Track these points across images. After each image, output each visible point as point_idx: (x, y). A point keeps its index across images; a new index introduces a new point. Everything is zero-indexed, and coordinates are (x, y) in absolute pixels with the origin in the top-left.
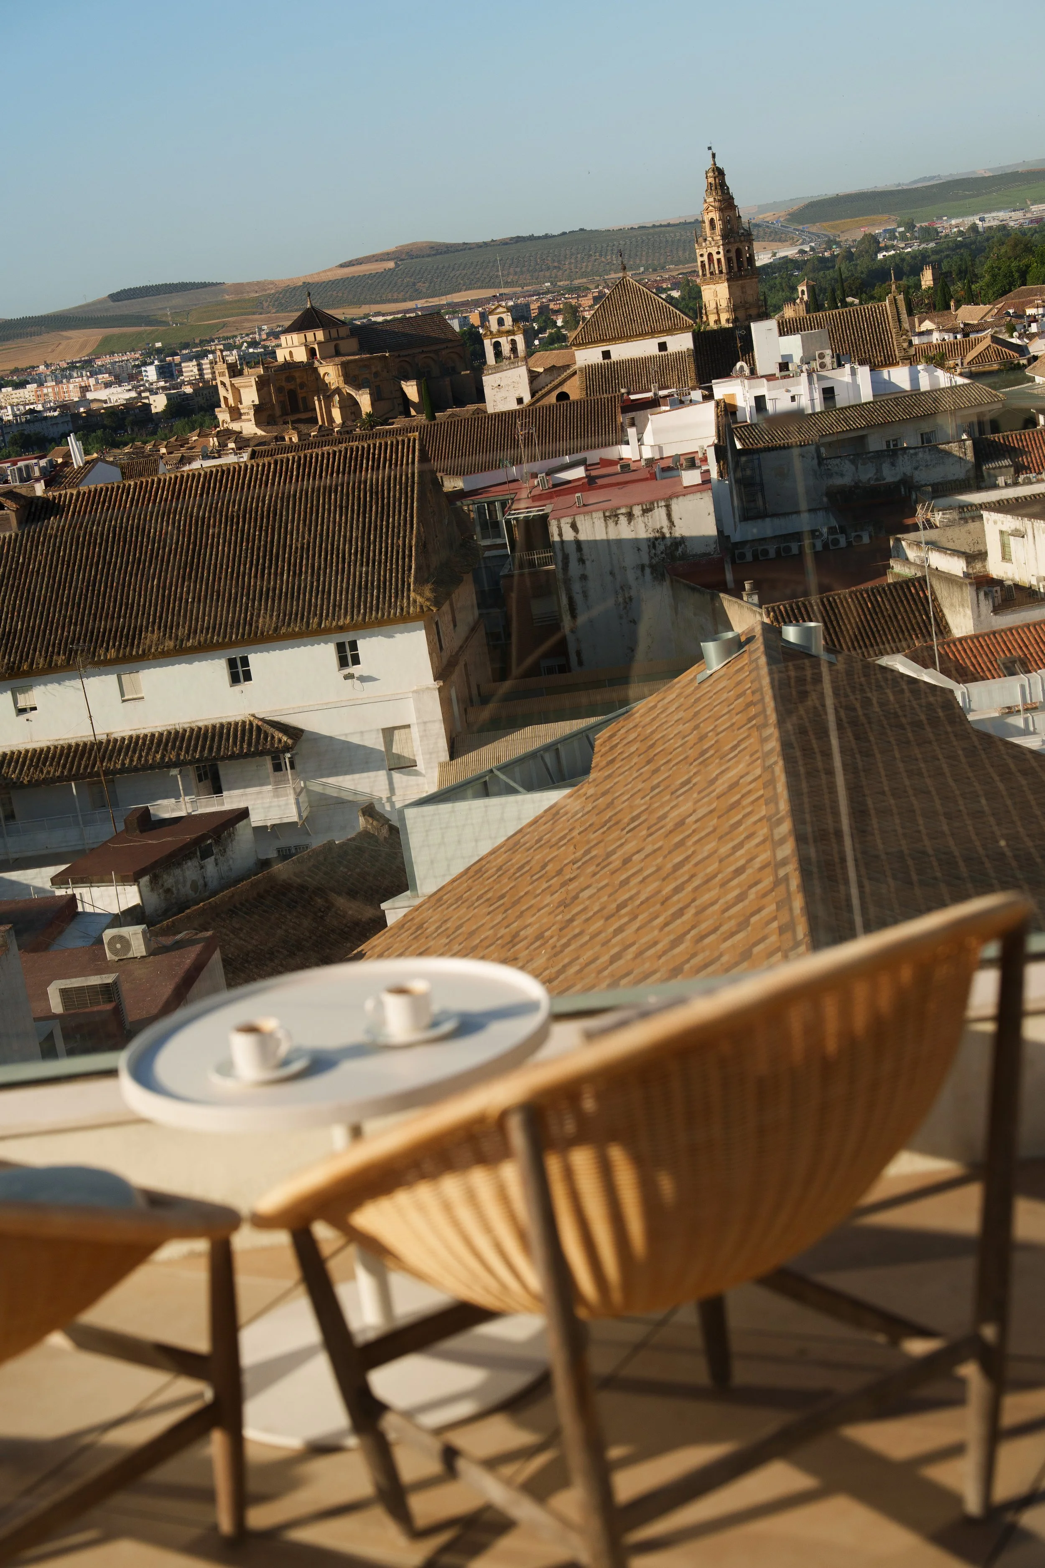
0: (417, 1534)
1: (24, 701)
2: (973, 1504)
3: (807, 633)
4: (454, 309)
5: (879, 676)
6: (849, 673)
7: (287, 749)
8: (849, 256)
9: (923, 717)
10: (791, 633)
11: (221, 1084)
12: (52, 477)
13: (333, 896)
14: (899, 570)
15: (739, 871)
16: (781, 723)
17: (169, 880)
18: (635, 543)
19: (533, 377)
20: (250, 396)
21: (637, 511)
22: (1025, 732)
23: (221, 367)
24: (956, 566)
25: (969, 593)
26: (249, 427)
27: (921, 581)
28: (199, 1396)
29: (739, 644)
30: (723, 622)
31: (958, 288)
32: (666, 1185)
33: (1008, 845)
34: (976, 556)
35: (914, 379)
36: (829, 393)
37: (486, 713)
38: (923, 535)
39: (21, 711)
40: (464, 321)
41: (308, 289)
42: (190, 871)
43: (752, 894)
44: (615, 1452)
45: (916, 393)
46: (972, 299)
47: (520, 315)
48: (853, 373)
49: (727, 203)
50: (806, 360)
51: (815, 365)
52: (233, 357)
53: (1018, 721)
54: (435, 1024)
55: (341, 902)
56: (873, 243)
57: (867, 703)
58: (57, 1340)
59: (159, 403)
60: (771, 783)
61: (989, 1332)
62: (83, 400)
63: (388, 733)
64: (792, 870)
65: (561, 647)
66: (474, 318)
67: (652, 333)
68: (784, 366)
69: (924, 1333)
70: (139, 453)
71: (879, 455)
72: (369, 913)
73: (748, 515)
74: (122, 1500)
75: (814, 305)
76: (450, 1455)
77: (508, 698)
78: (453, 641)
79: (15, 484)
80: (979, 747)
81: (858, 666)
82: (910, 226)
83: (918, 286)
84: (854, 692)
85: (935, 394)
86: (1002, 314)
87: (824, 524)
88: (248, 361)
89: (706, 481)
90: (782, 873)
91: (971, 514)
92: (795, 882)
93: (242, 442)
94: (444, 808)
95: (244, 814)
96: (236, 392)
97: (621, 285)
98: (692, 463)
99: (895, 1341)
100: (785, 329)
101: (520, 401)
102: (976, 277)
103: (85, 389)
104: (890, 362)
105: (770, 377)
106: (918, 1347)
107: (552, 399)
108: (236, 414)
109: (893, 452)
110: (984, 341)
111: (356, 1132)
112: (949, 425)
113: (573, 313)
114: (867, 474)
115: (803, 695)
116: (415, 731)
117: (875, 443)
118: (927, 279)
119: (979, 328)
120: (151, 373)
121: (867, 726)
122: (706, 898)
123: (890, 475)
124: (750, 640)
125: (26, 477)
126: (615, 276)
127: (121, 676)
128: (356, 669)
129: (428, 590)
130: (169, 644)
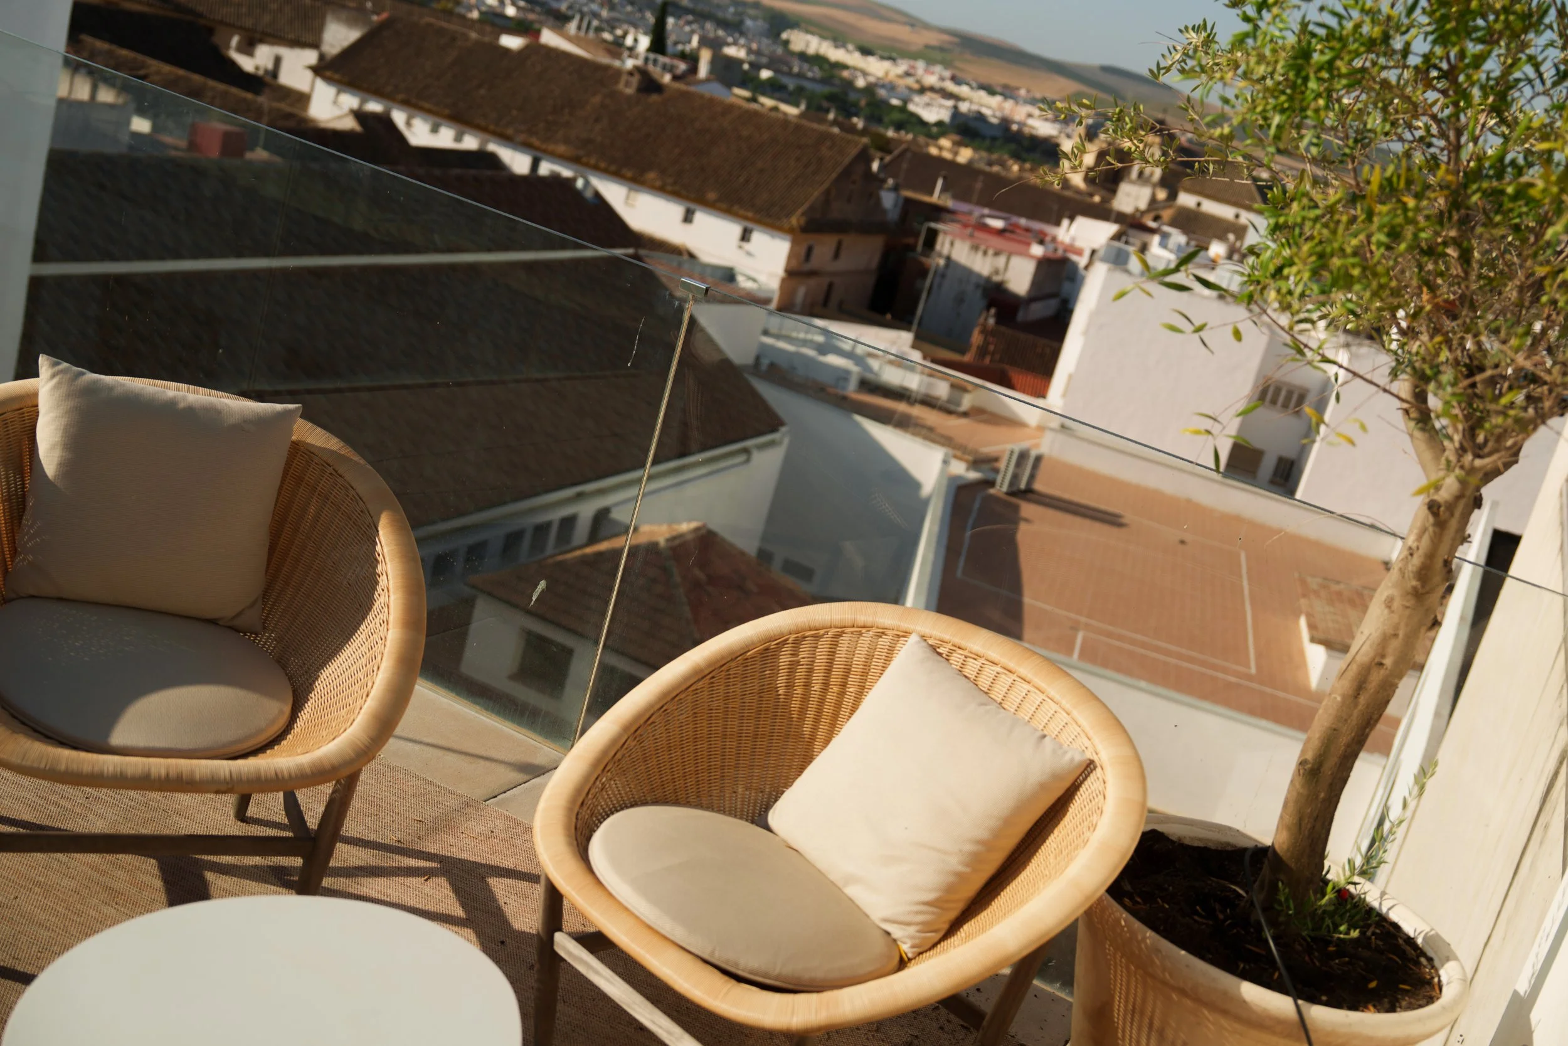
78: (827, 265)
127: (630, 189)
128: (746, 246)
129: (803, 221)
130: (658, 183)
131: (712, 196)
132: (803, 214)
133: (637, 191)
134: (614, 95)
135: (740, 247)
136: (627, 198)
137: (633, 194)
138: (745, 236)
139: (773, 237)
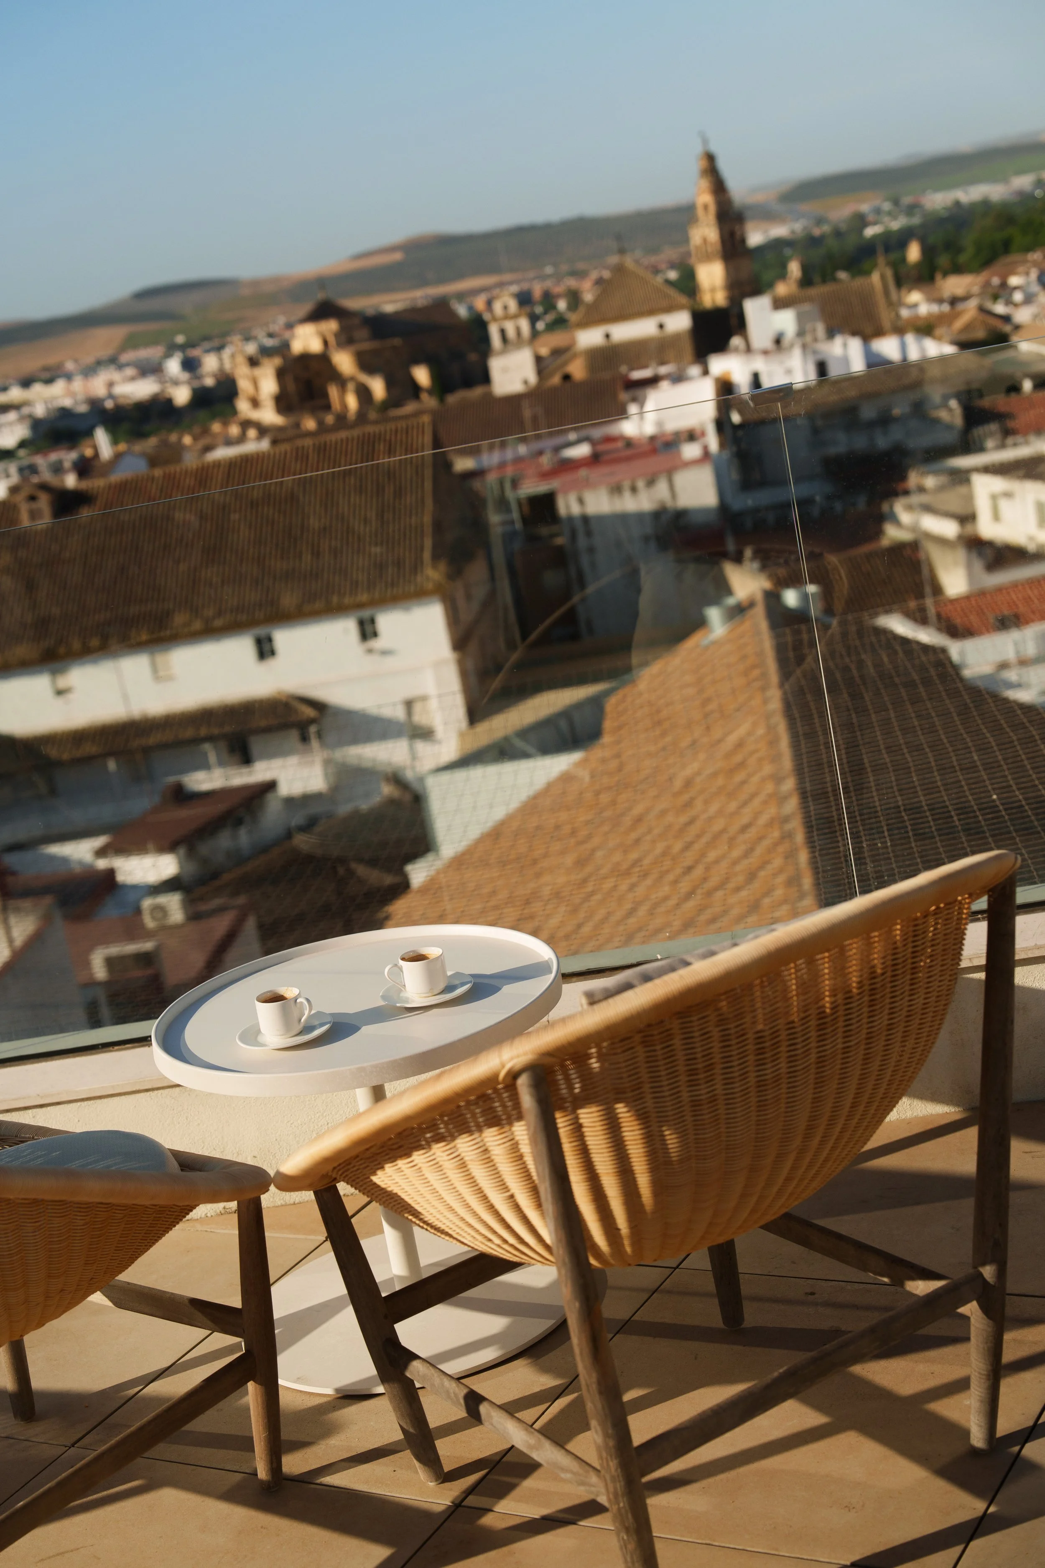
0: (445, 1477)
1: (63, 681)
2: (978, 1439)
3: (805, 597)
4: (461, 296)
5: (874, 639)
6: (845, 635)
7: (312, 721)
8: (838, 233)
9: (915, 677)
10: (791, 598)
11: (248, 1051)
12: (84, 468)
13: (354, 865)
14: (893, 534)
15: (744, 829)
16: (781, 685)
17: (204, 849)
18: (640, 516)
19: (538, 359)
20: (269, 386)
21: (641, 484)
22: (1018, 686)
23: (241, 360)
24: (948, 529)
25: (961, 554)
26: (269, 416)
27: (915, 546)
28: (237, 1347)
29: (740, 610)
30: (724, 588)
31: (943, 260)
32: (672, 1139)
33: (999, 798)
34: (967, 518)
35: (903, 348)
36: (822, 368)
37: (496, 683)
38: (915, 499)
39: (60, 693)
40: (471, 308)
41: (321, 282)
42: (224, 841)
43: (759, 850)
44: (629, 1396)
45: (905, 364)
46: (957, 269)
47: (524, 299)
48: (845, 345)
49: (719, 187)
50: (801, 333)
51: (808, 338)
52: (251, 348)
53: (1012, 675)
54: (449, 989)
55: (361, 870)
56: (861, 221)
57: (860, 664)
58: (98, 1298)
59: (182, 396)
60: (773, 743)
61: (988, 1272)
62: (111, 396)
63: (409, 704)
64: (797, 826)
65: (571, 617)
66: (480, 303)
67: (651, 312)
68: (778, 341)
69: (927, 1275)
70: (165, 443)
71: (871, 425)
72: (389, 880)
73: (747, 484)
74: (162, 1449)
75: (806, 281)
76: (473, 1401)
77: (520, 666)
78: (467, 615)
79: (46, 476)
80: (971, 705)
81: (853, 629)
82: (896, 202)
83: (904, 259)
84: (849, 655)
85: (924, 364)
86: (987, 284)
87: (818, 491)
88: (266, 352)
89: (707, 454)
90: (788, 827)
91: (961, 477)
92: (800, 837)
93: (263, 430)
94: (460, 775)
95: (271, 786)
96: (255, 383)
97: (619, 270)
98: (692, 436)
99: (899, 1282)
100: (779, 304)
101: (526, 382)
102: (959, 250)
103: (111, 385)
104: (879, 333)
105: (765, 352)
106: (921, 1288)
107: (556, 380)
108: (255, 403)
109: (885, 421)
110: (970, 310)
111: (378, 1094)
112: (935, 393)
113: (574, 298)
114: (860, 442)
115: (800, 660)
116: (433, 704)
117: (868, 412)
118: (914, 253)
119: (965, 298)
120: (173, 366)
121: (862, 687)
122: (712, 855)
123: (882, 442)
124: (751, 604)
125: (58, 469)
126: (614, 260)
127: (152, 653)
128: (375, 644)
129: (443, 566)
130: (198, 625)
131: (288, 600)
132: (436, 557)
133: (167, 650)
134: (22, 540)
135: (370, 651)
136: (155, 669)
137: (160, 658)
138: (368, 631)
139: (407, 609)
